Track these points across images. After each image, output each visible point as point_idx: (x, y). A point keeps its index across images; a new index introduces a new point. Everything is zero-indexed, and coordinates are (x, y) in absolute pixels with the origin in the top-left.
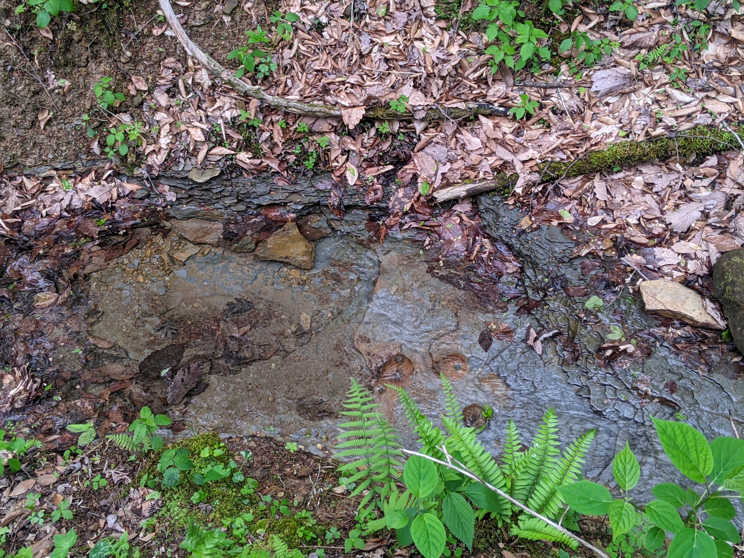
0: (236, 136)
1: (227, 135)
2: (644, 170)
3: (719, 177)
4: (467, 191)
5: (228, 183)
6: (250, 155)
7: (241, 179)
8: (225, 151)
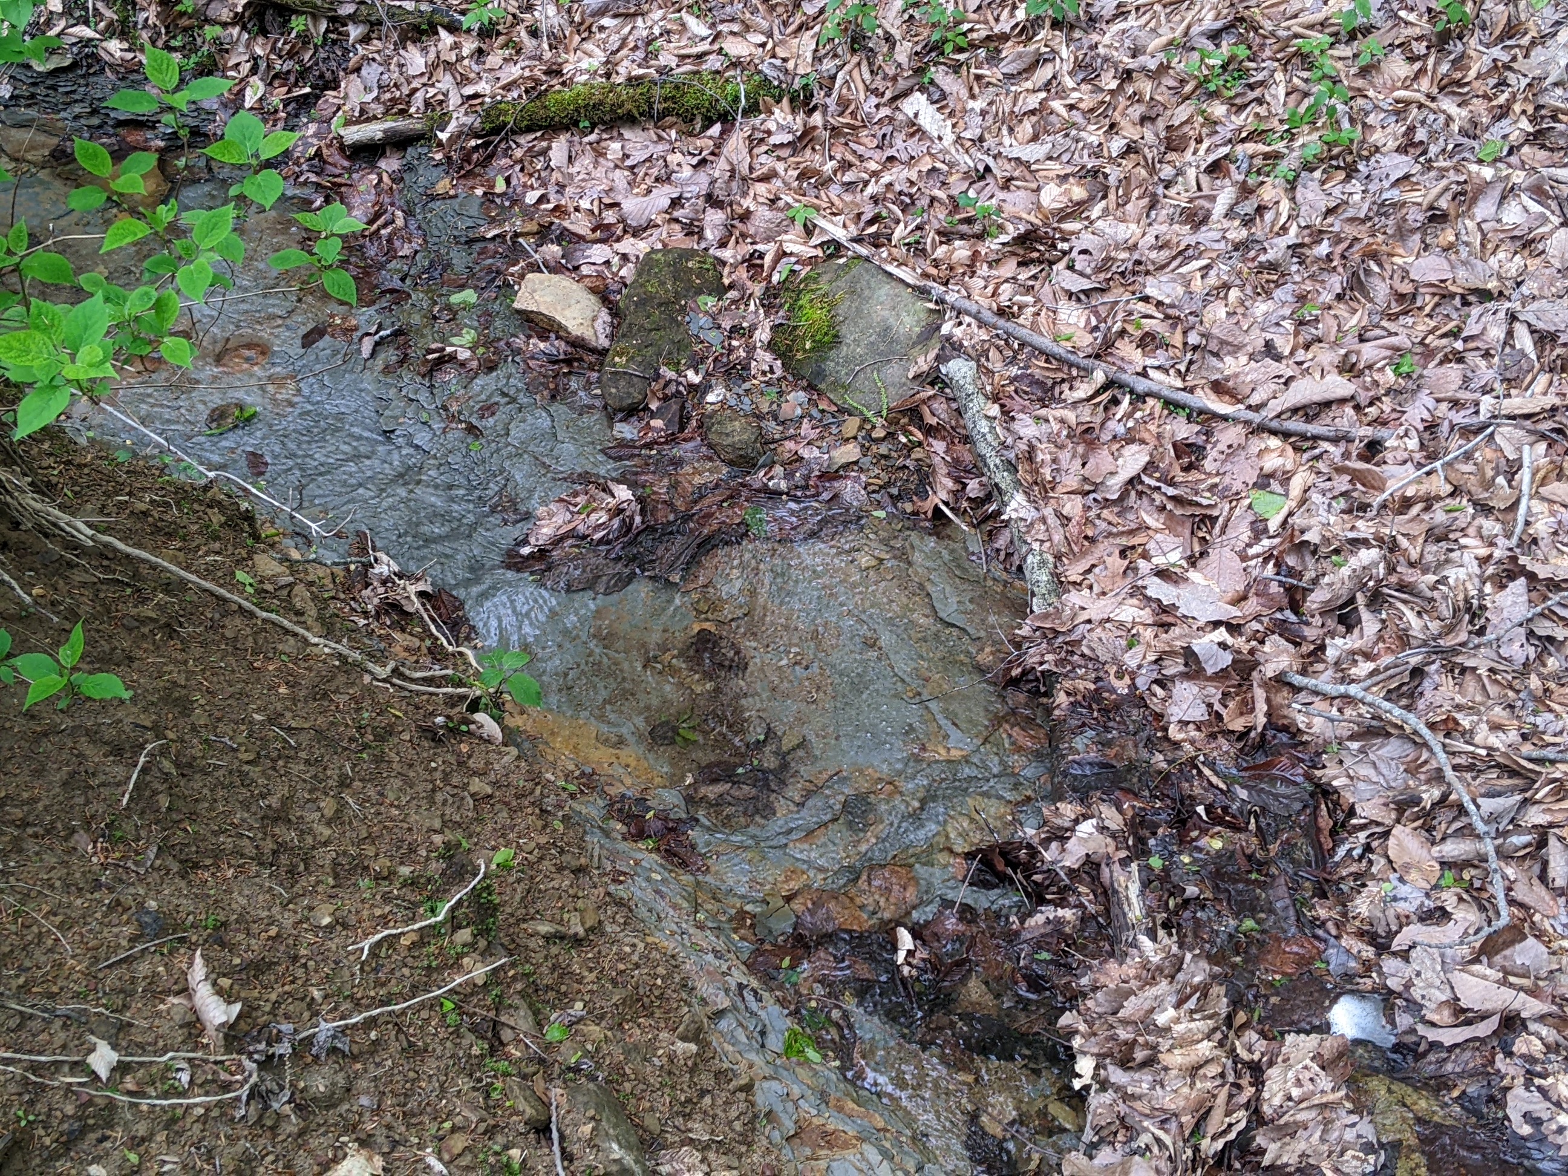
0: (108, 14)
1: (95, 9)
2: (627, 134)
3: (713, 153)
4: (385, 131)
5: (82, 81)
6: (126, 45)
7: (100, 79)
8: (87, 32)
